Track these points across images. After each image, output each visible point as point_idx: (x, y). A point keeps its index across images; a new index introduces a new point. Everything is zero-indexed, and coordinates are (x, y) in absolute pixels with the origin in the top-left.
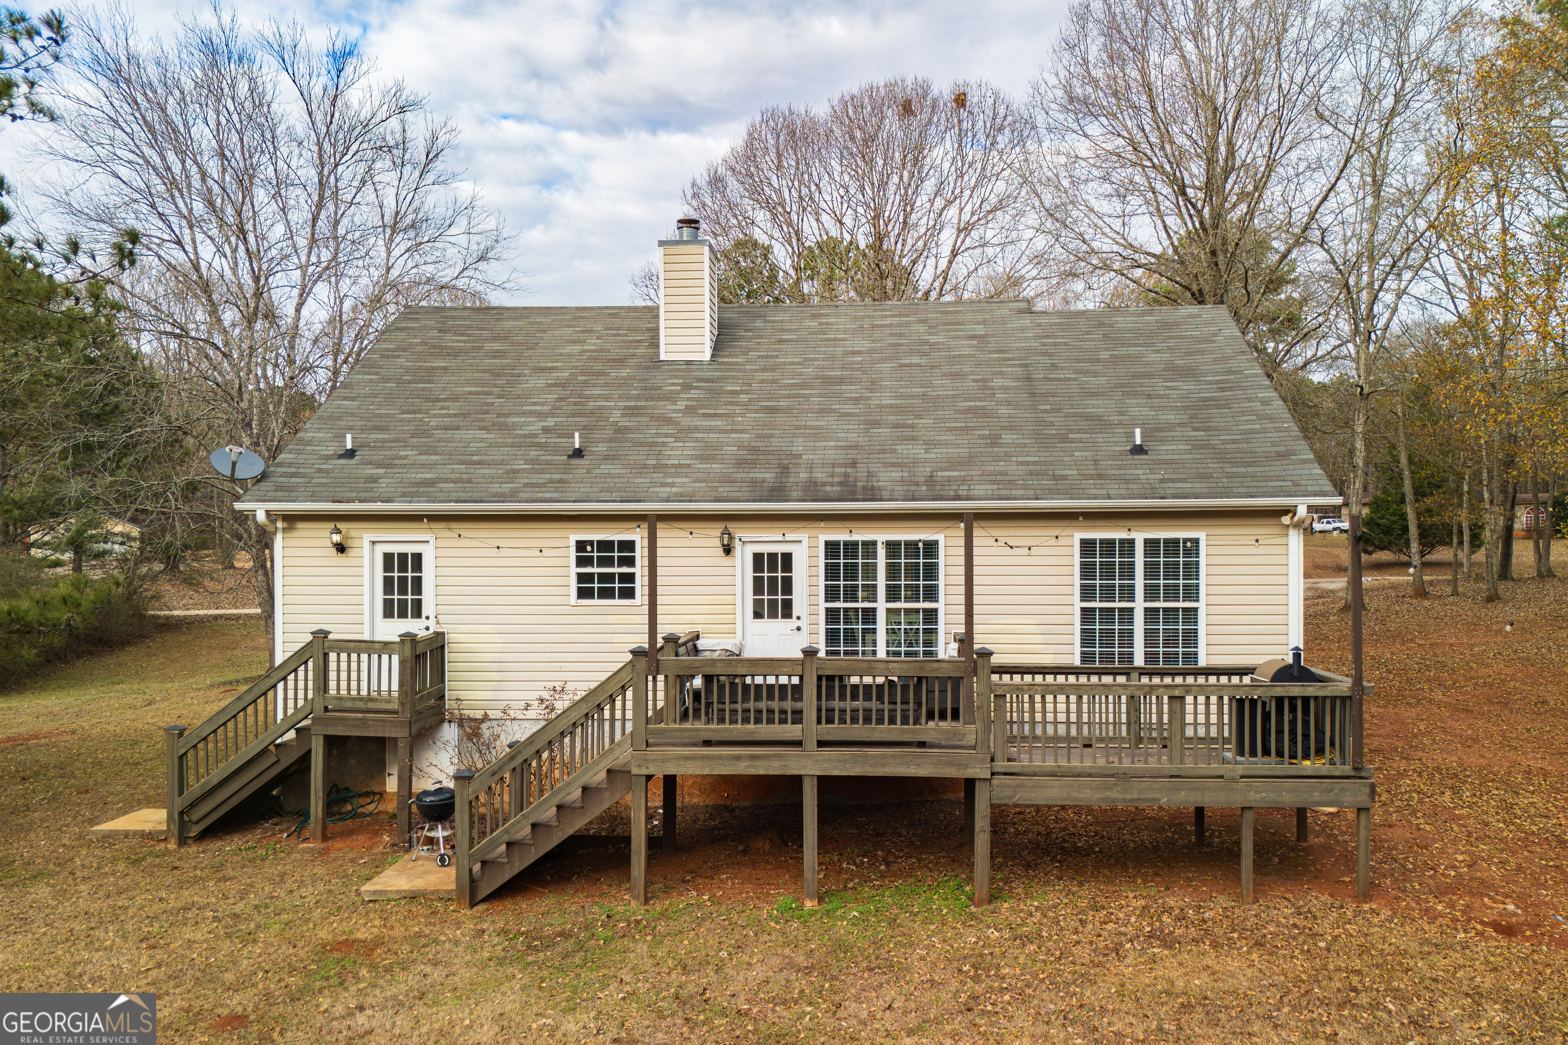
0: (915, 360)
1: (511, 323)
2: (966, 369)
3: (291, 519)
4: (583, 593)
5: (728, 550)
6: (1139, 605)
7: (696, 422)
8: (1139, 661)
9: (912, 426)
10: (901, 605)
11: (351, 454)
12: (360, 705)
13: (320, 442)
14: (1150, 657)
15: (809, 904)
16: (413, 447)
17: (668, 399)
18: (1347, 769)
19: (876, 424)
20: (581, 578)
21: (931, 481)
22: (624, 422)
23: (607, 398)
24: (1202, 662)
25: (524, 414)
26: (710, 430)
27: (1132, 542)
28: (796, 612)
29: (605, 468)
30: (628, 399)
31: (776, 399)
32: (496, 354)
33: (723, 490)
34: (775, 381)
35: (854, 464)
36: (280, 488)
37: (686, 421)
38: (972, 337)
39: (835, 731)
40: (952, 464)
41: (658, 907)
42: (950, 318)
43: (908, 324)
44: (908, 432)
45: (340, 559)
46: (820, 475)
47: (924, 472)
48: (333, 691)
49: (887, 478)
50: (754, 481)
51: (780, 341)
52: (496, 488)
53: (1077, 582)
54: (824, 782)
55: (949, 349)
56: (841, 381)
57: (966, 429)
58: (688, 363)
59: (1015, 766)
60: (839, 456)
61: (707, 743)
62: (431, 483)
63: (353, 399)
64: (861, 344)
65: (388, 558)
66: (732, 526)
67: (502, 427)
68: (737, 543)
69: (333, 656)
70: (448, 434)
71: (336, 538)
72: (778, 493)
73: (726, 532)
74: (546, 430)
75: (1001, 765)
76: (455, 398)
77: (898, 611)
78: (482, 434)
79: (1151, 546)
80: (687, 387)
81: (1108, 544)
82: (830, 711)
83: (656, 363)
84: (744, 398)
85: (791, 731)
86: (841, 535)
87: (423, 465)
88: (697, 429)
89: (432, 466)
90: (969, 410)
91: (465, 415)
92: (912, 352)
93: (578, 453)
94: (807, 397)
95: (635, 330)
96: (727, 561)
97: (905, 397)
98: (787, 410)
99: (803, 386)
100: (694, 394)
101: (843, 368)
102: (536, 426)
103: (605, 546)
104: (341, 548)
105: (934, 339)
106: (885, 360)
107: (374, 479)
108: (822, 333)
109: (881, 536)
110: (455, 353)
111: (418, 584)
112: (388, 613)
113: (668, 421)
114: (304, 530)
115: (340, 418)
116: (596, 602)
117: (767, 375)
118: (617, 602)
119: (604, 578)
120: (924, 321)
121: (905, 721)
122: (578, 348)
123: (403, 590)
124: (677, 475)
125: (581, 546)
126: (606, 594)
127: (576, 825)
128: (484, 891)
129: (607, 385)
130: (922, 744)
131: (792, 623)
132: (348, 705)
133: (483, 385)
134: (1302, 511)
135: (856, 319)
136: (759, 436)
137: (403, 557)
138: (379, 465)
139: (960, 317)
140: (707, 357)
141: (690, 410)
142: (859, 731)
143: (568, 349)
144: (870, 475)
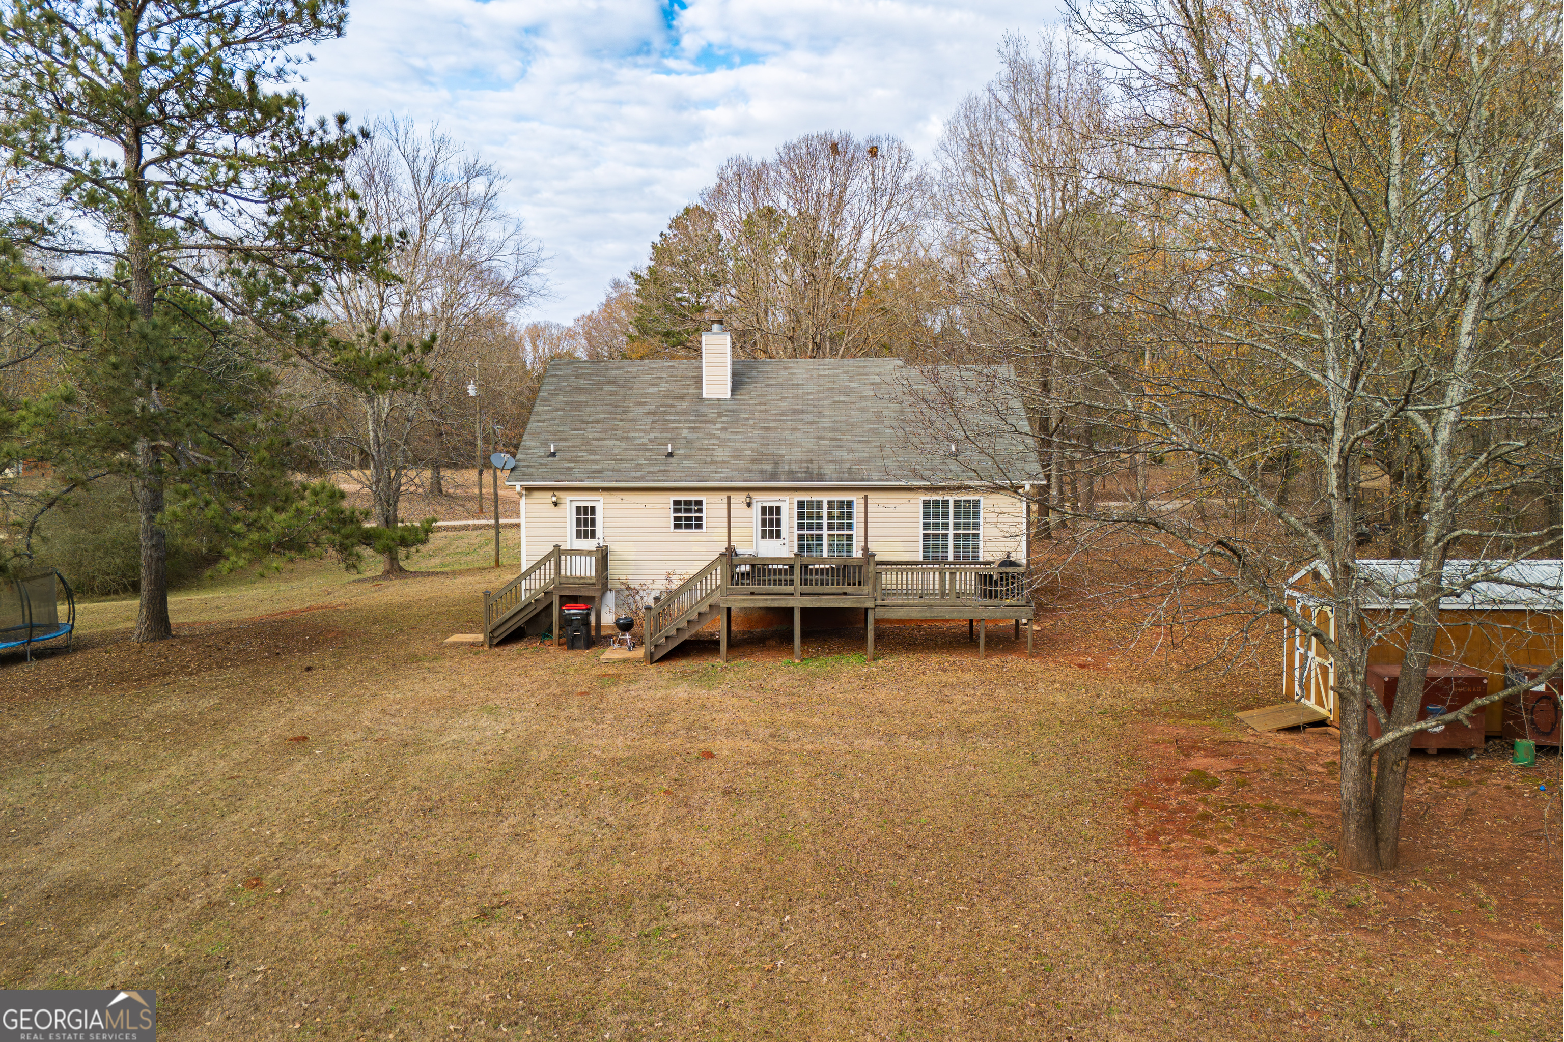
0: (842, 398)
1: (614, 372)
2: (869, 404)
3: (529, 490)
4: (677, 526)
5: (749, 505)
6: (951, 532)
7: (728, 436)
8: (951, 559)
9: (840, 440)
10: (835, 532)
11: (553, 455)
12: (577, 581)
13: (535, 447)
14: (956, 557)
15: (797, 662)
16: (585, 451)
17: (711, 422)
18: (1024, 603)
19: (821, 438)
20: (676, 519)
21: (850, 471)
22: (691, 437)
23: (679, 422)
24: (981, 560)
25: (637, 431)
26: (735, 441)
27: (948, 501)
28: (782, 536)
29: (686, 463)
30: (691, 421)
31: (768, 422)
32: (612, 393)
33: (747, 475)
34: (766, 411)
35: (811, 461)
36: (524, 474)
37: (723, 436)
38: (873, 384)
39: (808, 588)
40: (860, 462)
41: (732, 663)
42: (861, 370)
43: (837, 375)
44: (838, 443)
45: (556, 509)
46: (795, 467)
47: (846, 466)
48: (563, 572)
49: (828, 469)
50: (762, 471)
51: (767, 385)
52: (633, 474)
53: (921, 521)
54: (804, 610)
55: (860, 392)
56: (802, 411)
57: (869, 441)
58: (719, 399)
59: (885, 603)
60: (804, 457)
61: (752, 594)
62: (600, 471)
63: (543, 422)
64: (812, 388)
65: (578, 508)
66: (752, 494)
67: (627, 439)
68: (754, 501)
69: (563, 557)
70: (600, 443)
71: (554, 499)
72: (774, 477)
73: (748, 496)
74: (650, 441)
75: (879, 602)
76: (597, 421)
77: (833, 535)
78: (618, 443)
79: (957, 502)
80: (720, 415)
81: (936, 502)
82: (806, 580)
83: (701, 400)
84: (751, 422)
85: (789, 589)
86: (805, 497)
87: (593, 461)
88: (729, 441)
89: (597, 462)
90: (870, 430)
91: (606, 432)
92: (840, 393)
93: (670, 455)
94: (785, 421)
95: (685, 377)
96: (749, 510)
97: (836, 422)
98: (775, 429)
99: (782, 414)
100: (725, 419)
101: (803, 404)
102: (645, 439)
103: (688, 503)
104: (555, 504)
105: (852, 385)
106: (825, 398)
107: (571, 469)
108: (791, 380)
109: (825, 498)
110: (589, 392)
111: (593, 522)
112: (578, 535)
113: (713, 436)
114: (537, 495)
115: (539, 434)
116: (683, 530)
117: (762, 408)
118: (693, 530)
119: (687, 519)
120: (847, 373)
121: (838, 584)
122: (656, 389)
123: (586, 525)
124: (723, 467)
125: (677, 503)
126: (688, 526)
127: (686, 636)
128: (656, 658)
129: (677, 413)
130: (845, 594)
131: (781, 541)
132: (571, 581)
133: (610, 413)
134: (1028, 488)
135: (808, 371)
136: (762, 445)
137: (586, 508)
138: (571, 461)
139: (867, 370)
140: (729, 396)
141: (723, 429)
142: (818, 589)
143: (651, 390)
144: (820, 467)
